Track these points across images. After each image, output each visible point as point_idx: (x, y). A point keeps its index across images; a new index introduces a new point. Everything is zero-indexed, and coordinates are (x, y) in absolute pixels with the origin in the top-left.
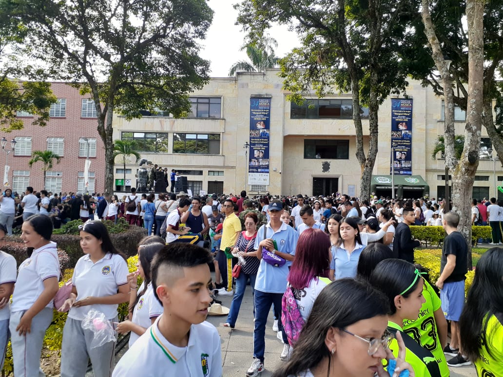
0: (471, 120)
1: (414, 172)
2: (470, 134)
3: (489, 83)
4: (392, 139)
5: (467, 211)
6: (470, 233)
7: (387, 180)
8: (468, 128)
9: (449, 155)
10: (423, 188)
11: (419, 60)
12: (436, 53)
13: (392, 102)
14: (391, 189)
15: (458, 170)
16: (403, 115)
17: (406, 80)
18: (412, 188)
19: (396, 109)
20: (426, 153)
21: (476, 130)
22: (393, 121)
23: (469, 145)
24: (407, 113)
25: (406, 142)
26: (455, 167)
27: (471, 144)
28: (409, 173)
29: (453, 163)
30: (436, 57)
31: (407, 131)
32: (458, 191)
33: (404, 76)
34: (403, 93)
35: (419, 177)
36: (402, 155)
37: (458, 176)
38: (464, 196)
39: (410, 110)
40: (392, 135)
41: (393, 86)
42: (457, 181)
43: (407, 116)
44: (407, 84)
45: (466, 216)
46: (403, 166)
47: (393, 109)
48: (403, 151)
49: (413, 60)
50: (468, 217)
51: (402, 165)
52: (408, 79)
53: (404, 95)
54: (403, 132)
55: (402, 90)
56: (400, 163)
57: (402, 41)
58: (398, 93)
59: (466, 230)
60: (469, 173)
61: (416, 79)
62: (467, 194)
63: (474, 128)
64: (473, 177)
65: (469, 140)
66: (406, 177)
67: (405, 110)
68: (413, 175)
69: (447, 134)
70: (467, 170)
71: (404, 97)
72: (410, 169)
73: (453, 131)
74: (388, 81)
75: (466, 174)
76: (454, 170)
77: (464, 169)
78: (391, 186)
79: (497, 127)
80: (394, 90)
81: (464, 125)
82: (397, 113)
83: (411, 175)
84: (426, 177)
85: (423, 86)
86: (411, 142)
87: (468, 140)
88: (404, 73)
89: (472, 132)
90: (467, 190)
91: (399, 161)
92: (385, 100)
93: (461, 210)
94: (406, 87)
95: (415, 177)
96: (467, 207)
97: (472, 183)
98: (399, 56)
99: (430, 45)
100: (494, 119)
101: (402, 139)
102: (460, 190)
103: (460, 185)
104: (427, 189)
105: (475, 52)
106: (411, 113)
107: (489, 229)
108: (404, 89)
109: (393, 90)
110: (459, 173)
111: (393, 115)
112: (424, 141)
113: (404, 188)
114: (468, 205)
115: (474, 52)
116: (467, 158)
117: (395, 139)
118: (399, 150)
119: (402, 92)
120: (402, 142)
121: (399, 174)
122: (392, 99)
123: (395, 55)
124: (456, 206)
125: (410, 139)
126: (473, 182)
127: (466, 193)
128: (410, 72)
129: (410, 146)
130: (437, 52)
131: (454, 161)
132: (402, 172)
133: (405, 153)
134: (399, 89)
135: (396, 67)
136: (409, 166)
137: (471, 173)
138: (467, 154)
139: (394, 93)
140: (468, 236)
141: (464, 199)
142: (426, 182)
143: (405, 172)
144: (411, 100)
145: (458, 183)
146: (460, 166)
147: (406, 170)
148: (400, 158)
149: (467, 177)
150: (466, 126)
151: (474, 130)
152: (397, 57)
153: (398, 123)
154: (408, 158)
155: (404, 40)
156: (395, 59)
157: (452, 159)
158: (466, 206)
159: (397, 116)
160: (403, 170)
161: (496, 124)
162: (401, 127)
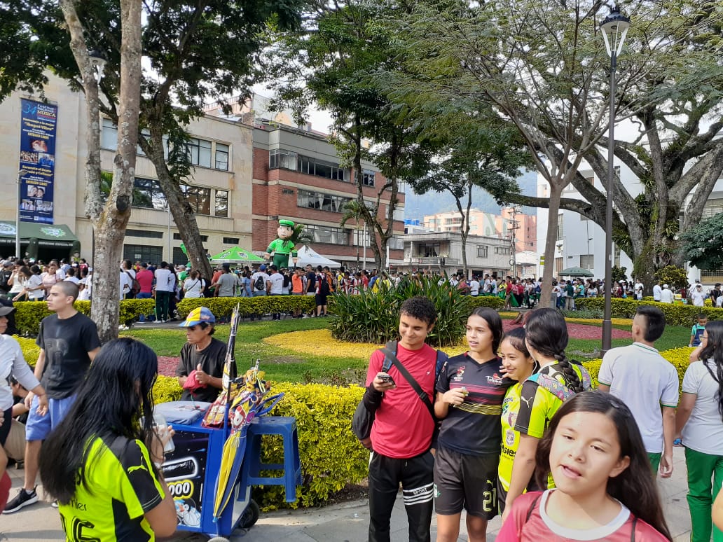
0: (122, 151)
1: (57, 220)
2: (121, 170)
3: (161, 108)
4: (22, 164)
5: (114, 278)
6: (116, 309)
7: (11, 229)
8: (118, 161)
9: (90, 198)
10: (71, 245)
11: (64, 49)
12: (76, 41)
13: (22, 103)
14: (15, 244)
15: (102, 220)
16: (41, 129)
17: (44, 73)
18: (53, 244)
19: (30, 116)
20: (77, 191)
21: (128, 167)
22: (24, 135)
23: (119, 186)
24: (48, 127)
25: (46, 173)
26: (98, 215)
27: (121, 186)
28: (48, 220)
29: (96, 210)
30: (75, 46)
31: (48, 155)
32: (101, 250)
33: (41, 66)
34: (39, 93)
35: (65, 228)
36: (37, 191)
37: (103, 228)
38: (110, 258)
39: (52, 123)
40: (21, 158)
41: (22, 78)
42: (100, 236)
43: (47, 132)
44: (46, 80)
45: (111, 285)
46: (39, 208)
47: (23, 115)
48: (39, 185)
49: (56, 44)
50: (114, 287)
51: (36, 206)
52: (48, 72)
53: (40, 97)
54: (41, 156)
55: (38, 88)
56: (34, 204)
57: (39, 10)
58: (31, 91)
59: (111, 306)
60: (117, 225)
61: (60, 76)
62: (114, 254)
63: (126, 163)
64: (123, 231)
65: (119, 179)
66: (44, 226)
67: (45, 122)
68: (54, 224)
69: (89, 165)
70: (115, 221)
71: (40, 100)
72: (50, 214)
73: (99, 164)
74: (13, 68)
75: (113, 227)
76: (98, 219)
77: (110, 219)
78: (15, 239)
79: (170, 168)
80: (24, 86)
81: (114, 156)
82: (31, 123)
83: (51, 223)
84: (77, 228)
85: (72, 89)
86: (53, 172)
87: (116, 178)
88: (41, 62)
89: (123, 167)
90: (114, 249)
91: (33, 200)
92: (7, 97)
93: (105, 277)
94: (43, 84)
95: (58, 227)
96: (114, 274)
97: (121, 239)
98: (33, 32)
99: (67, 26)
100: (166, 157)
101: (39, 166)
102: (104, 248)
103: (104, 242)
104: (78, 247)
105: (130, 56)
106: (55, 127)
107: (152, 303)
108: (41, 87)
109: (20, 83)
110: (104, 224)
111: (24, 126)
112: (75, 173)
113: (40, 243)
114: (115, 271)
115: (128, 55)
116: (115, 204)
117: (26, 165)
118: (32, 183)
119: (38, 91)
120: (38, 171)
121: (33, 221)
122: (22, 98)
123: (26, 28)
124: (98, 272)
125: (52, 168)
126: (123, 238)
127: (112, 253)
128: (51, 62)
129: (52, 179)
130: (78, 40)
131: (97, 207)
132: (36, 218)
133: (44, 188)
134: (31, 85)
135: (28, 48)
136: (50, 209)
137: (120, 225)
138: (115, 198)
139: (24, 89)
140: (113, 314)
141: (110, 261)
142: (75, 236)
143: (43, 219)
144: (55, 107)
145: (102, 239)
146: (106, 214)
147: (44, 216)
148: (35, 196)
149: (114, 230)
150: (115, 159)
151: (125, 165)
152: (28, 33)
153: (33, 139)
154: (48, 196)
155: (42, 9)
156: (26, 35)
157: (96, 204)
158: (112, 271)
159: (30, 128)
160: (40, 215)
161: (169, 164)
162: (36, 147)
